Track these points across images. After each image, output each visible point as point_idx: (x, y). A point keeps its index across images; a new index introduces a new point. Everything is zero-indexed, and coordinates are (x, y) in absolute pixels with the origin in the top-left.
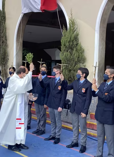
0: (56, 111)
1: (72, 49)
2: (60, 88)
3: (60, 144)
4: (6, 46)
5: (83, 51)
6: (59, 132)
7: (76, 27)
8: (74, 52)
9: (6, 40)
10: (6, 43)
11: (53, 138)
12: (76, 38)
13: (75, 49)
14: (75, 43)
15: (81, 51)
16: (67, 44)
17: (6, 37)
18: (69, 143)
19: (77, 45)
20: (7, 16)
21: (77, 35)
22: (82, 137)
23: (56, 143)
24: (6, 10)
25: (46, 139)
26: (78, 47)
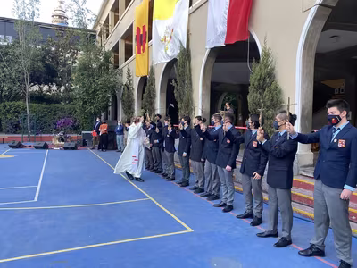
3: (230, 213)
4: (191, 91)
6: (230, 197)
7: (270, 59)
8: (265, 92)
10: (191, 87)
11: (224, 205)
12: (271, 75)
13: (267, 89)
14: (268, 81)
18: (242, 213)
19: (271, 83)
20: (193, 54)
21: (273, 69)
22: (255, 205)
23: (225, 211)
25: (215, 206)
26: (273, 87)
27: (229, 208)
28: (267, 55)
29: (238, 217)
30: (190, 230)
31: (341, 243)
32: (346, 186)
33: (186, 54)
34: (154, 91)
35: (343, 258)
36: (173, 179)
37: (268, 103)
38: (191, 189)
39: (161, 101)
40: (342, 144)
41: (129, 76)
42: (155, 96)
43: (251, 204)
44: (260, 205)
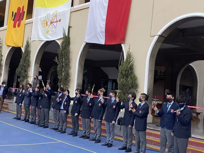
0: (111, 124)
1: (127, 77)
2: (114, 107)
4: (69, 68)
5: (136, 78)
6: (112, 139)
7: (131, 59)
8: (129, 79)
9: (69, 62)
10: (69, 65)
12: (131, 68)
13: (129, 77)
14: (130, 72)
15: (134, 79)
16: (124, 72)
17: (69, 60)
19: (131, 73)
20: (72, 41)
21: (132, 65)
24: (70, 36)
26: (132, 76)
27: (109, 145)
28: (129, 56)
29: (119, 149)
33: (67, 40)
36: (64, 132)
37: (130, 85)
39: (35, 70)
40: (172, 111)
42: (29, 66)
43: (127, 142)
44: (131, 141)
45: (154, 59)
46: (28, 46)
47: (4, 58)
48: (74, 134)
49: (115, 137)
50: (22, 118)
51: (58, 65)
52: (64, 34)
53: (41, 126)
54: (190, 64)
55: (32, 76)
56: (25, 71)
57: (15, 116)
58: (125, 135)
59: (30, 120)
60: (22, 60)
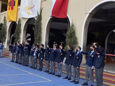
2: (62, 54)
4: (41, 33)
5: (77, 38)
6: (60, 73)
7: (74, 27)
8: (72, 39)
9: (41, 30)
10: (41, 31)
12: (74, 32)
13: (72, 38)
14: (73, 35)
16: (69, 35)
17: (41, 28)
22: (69, 74)
24: (42, 15)
26: (74, 37)
27: (59, 76)
28: (73, 25)
29: (64, 78)
30: (51, 81)
31: (91, 81)
32: (93, 66)
34: (20, 30)
35: (91, 84)
36: (36, 69)
37: (73, 43)
38: (44, 71)
39: (23, 35)
40: (92, 56)
41: (5, 20)
42: (20, 32)
43: (68, 74)
44: (71, 74)
45: (87, 27)
46: (20, 21)
47: (8, 28)
48: (41, 70)
49: (62, 71)
50: (15, 61)
51: (34, 31)
52: (38, 14)
53: (25, 65)
54: (114, 31)
55: (22, 38)
56: (18, 35)
57: (11, 60)
58: (67, 70)
59: (19, 62)
60: (16, 29)
